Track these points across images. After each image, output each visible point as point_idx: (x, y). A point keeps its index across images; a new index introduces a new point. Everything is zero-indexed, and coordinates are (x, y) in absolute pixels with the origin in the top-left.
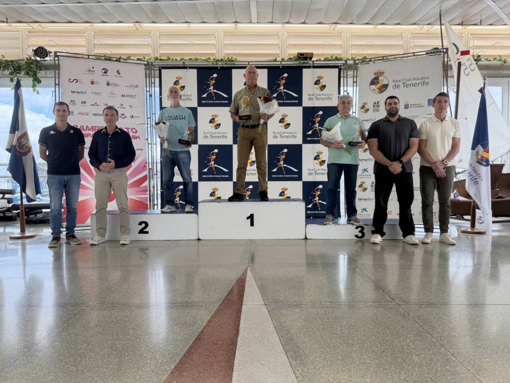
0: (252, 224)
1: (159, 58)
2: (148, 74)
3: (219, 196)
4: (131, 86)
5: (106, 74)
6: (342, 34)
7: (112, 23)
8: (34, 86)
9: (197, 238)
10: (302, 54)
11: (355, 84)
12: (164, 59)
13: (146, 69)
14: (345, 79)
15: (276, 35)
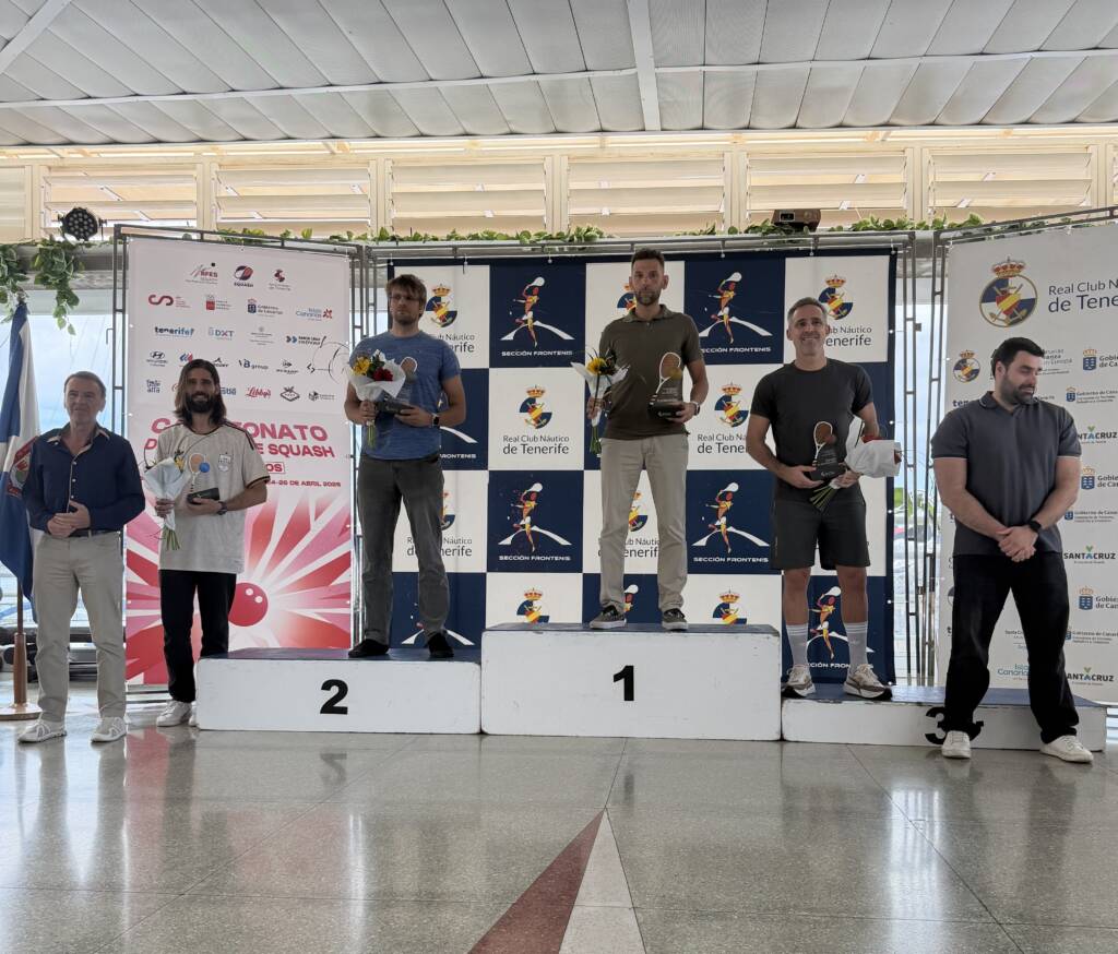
0: (629, 695)
1: (391, 233)
2: (357, 279)
3: (543, 613)
4: (313, 313)
5: (246, 282)
6: (908, 152)
7: (267, 140)
8: (60, 313)
9: (476, 730)
10: (787, 215)
11: (938, 297)
12: (402, 236)
13: (353, 266)
14: (909, 281)
15: (718, 161)
